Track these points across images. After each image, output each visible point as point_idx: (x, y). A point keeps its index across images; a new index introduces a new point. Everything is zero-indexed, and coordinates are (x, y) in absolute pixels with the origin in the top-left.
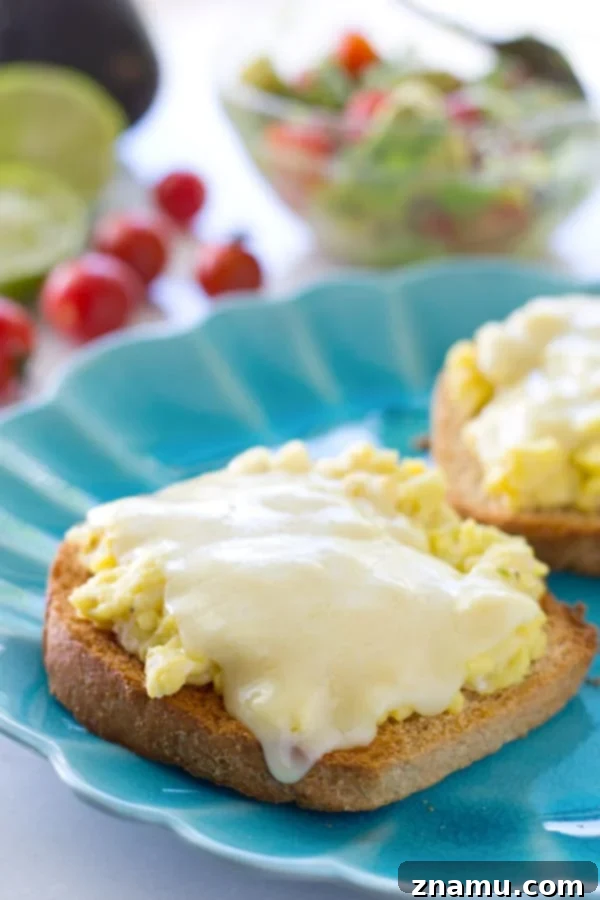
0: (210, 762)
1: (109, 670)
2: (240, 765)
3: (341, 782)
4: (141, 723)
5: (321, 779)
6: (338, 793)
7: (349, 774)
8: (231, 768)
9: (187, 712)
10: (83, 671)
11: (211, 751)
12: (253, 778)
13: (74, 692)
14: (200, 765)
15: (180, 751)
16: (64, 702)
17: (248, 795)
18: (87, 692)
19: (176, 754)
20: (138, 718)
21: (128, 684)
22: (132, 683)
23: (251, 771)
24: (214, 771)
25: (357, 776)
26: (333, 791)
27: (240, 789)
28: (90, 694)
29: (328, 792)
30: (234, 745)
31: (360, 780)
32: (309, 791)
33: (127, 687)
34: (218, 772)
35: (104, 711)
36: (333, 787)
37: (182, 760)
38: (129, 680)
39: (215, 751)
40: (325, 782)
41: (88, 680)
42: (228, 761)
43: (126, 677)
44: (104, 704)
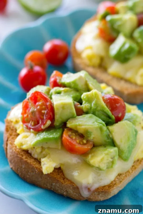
0: (62, 191)
1: (30, 165)
2: (71, 192)
3: (100, 195)
4: (41, 180)
5: (95, 194)
6: (100, 197)
7: (103, 193)
8: (69, 193)
9: (55, 178)
10: (22, 164)
11: (63, 188)
12: (75, 195)
13: (19, 169)
14: (59, 191)
15: (53, 187)
16: (16, 172)
17: (74, 199)
18: (23, 170)
19: (51, 188)
20: (40, 178)
21: (37, 169)
22: (38, 169)
23: (75, 193)
24: (63, 193)
25: (105, 193)
26: (98, 197)
27: (71, 197)
28: (25, 171)
29: (97, 197)
30: (70, 187)
31: (106, 194)
32: (91, 198)
33: (36, 170)
34: (65, 193)
35: (29, 175)
36: (98, 196)
37: (53, 189)
38: (37, 168)
39: (64, 188)
40: (96, 195)
41: (23, 167)
42: (68, 191)
43: (36, 167)
44: (29, 174)
